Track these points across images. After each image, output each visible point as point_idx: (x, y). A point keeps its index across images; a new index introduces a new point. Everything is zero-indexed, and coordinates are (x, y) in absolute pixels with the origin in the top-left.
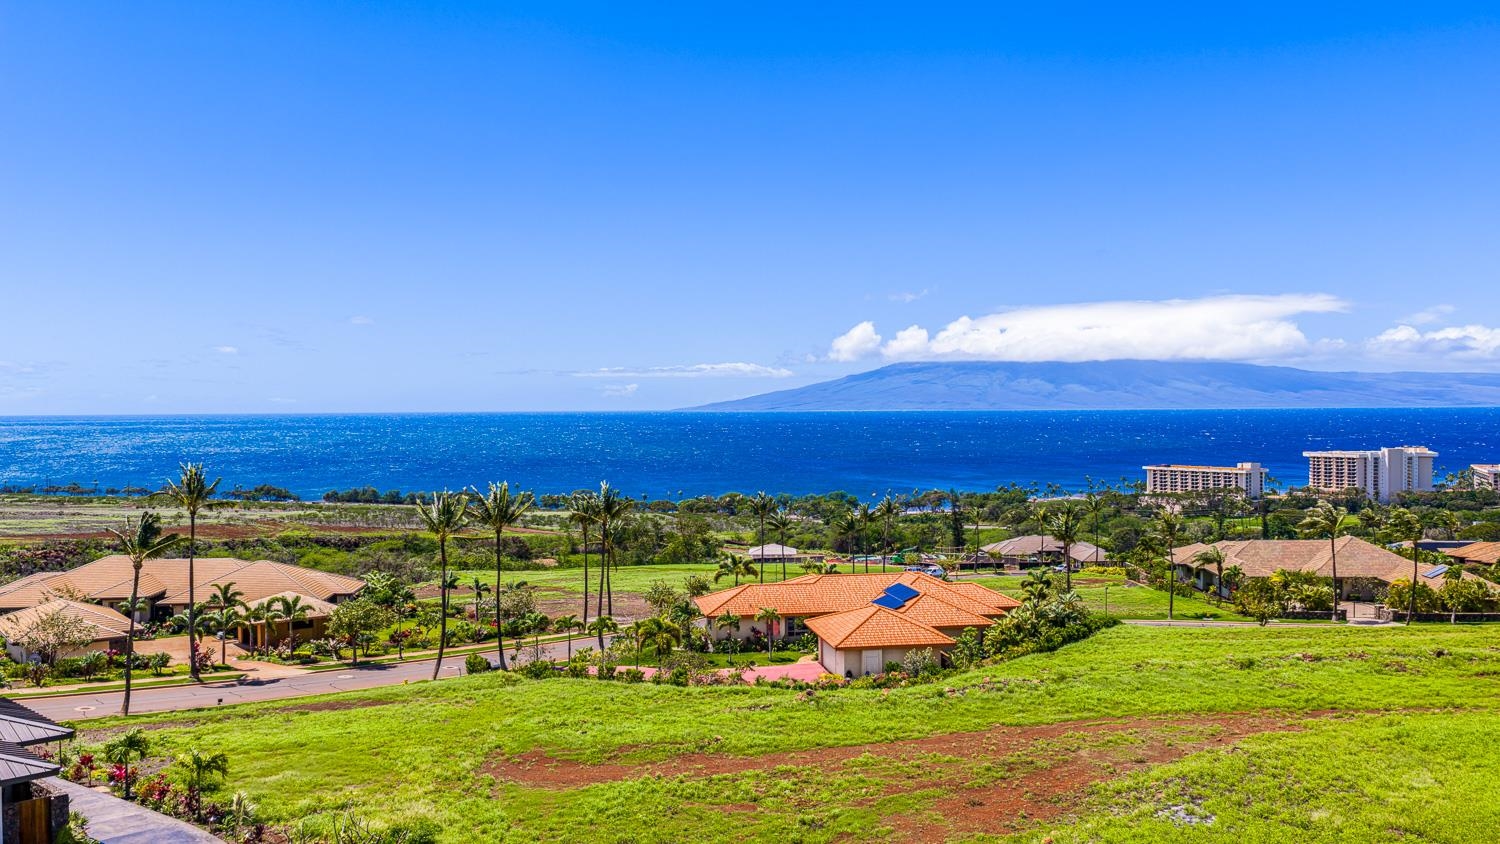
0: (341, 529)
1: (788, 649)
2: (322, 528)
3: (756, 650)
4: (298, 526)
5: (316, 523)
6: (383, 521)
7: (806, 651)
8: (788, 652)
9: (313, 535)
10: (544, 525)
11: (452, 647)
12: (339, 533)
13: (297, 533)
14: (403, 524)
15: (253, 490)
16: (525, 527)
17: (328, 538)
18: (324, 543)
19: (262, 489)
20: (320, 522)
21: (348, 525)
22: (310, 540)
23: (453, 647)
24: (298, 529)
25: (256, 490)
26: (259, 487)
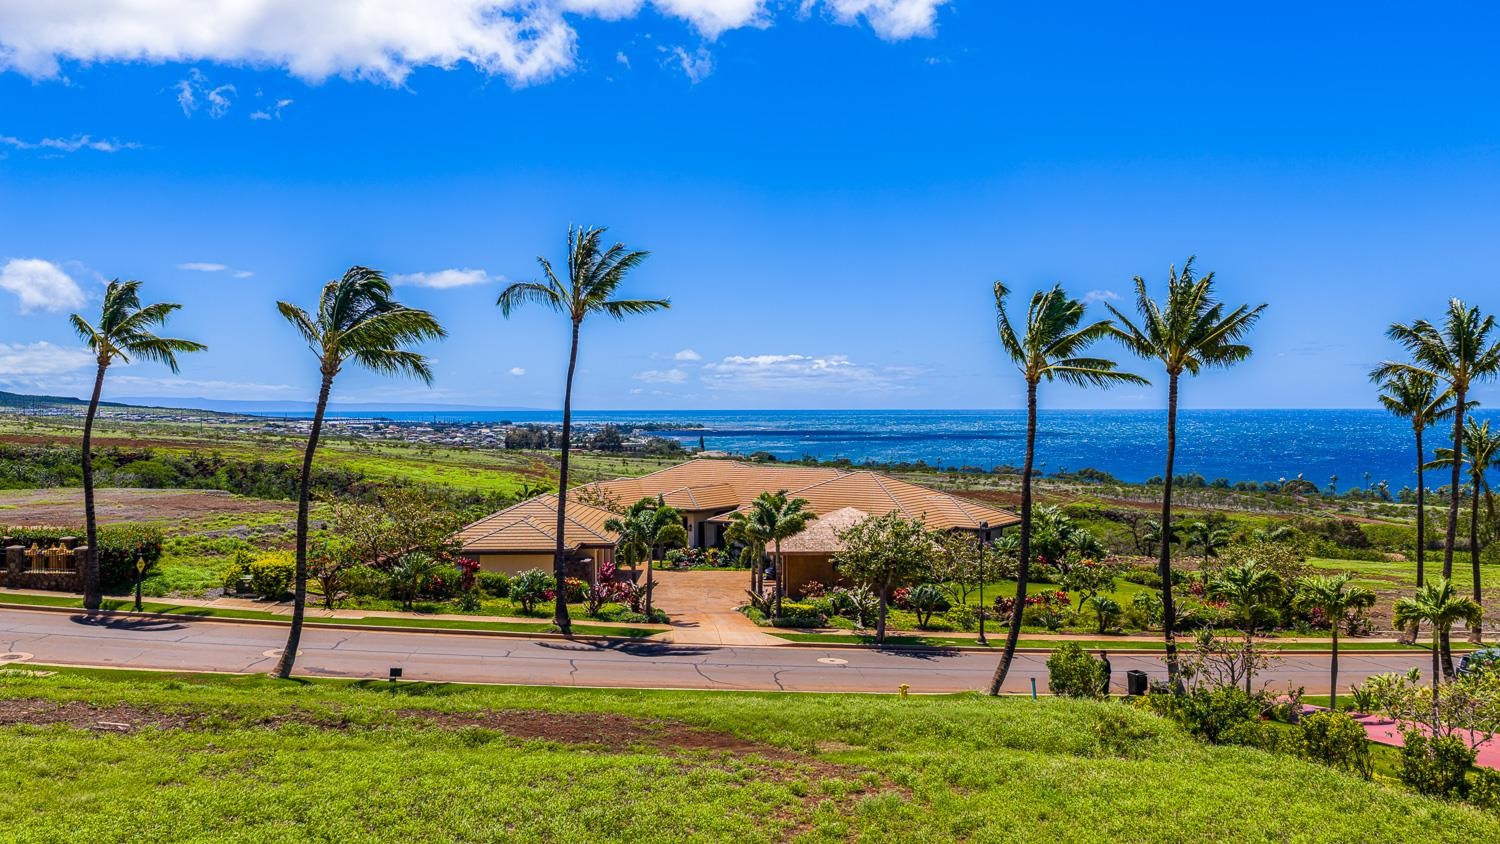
0: (1138, 505)
2: (1117, 502)
4: (1091, 498)
5: (1110, 497)
6: (1188, 500)
9: (1103, 508)
10: (1395, 516)
11: (1109, 634)
12: (1135, 509)
13: (1087, 505)
14: (1212, 503)
15: (1077, 472)
16: (1368, 517)
17: (1121, 512)
18: (1116, 517)
19: (1085, 472)
20: (1117, 496)
21: (1148, 501)
22: (1100, 513)
23: (1116, 634)
24: (1089, 502)
25: (1080, 473)
26: (1083, 470)
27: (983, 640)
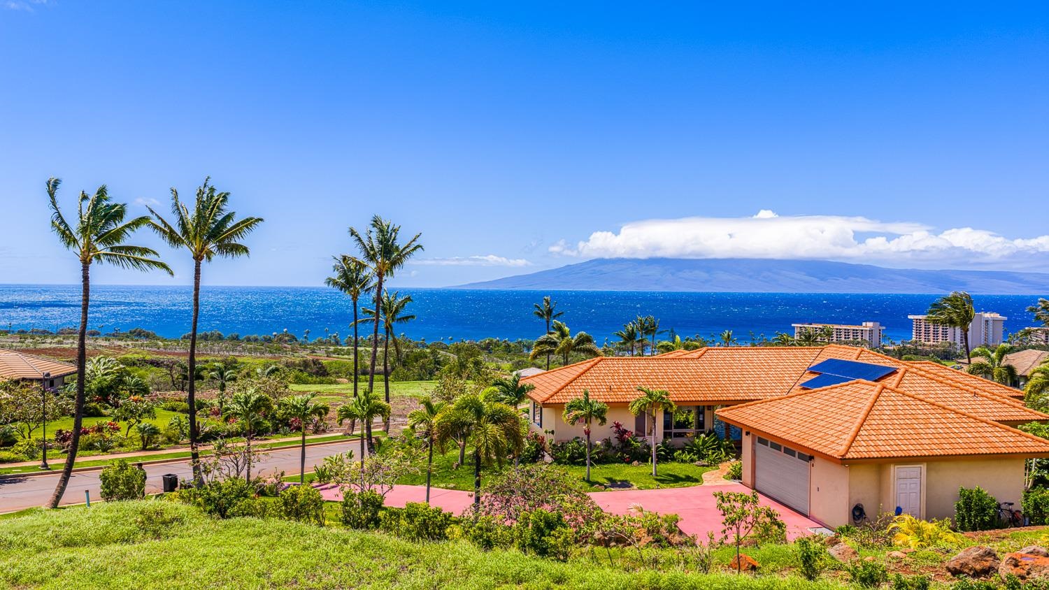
0: (174, 354)
1: (673, 459)
2: (158, 353)
3: (622, 460)
4: (139, 351)
5: (154, 349)
6: (211, 349)
7: (705, 462)
8: (675, 464)
9: (148, 358)
10: (343, 355)
11: (150, 450)
12: (172, 357)
13: (136, 356)
14: (228, 351)
15: (128, 332)
16: (328, 356)
17: (162, 360)
18: (158, 364)
19: (135, 332)
20: (158, 348)
22: (146, 362)
23: (155, 449)
24: (138, 353)
25: (131, 332)
26: (133, 330)
27: (46, 465)
